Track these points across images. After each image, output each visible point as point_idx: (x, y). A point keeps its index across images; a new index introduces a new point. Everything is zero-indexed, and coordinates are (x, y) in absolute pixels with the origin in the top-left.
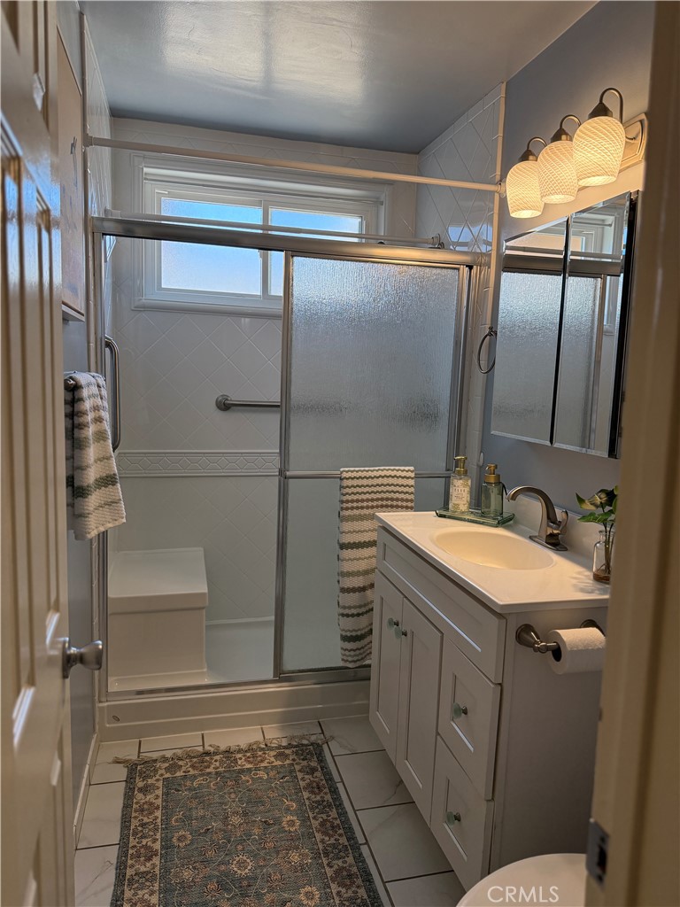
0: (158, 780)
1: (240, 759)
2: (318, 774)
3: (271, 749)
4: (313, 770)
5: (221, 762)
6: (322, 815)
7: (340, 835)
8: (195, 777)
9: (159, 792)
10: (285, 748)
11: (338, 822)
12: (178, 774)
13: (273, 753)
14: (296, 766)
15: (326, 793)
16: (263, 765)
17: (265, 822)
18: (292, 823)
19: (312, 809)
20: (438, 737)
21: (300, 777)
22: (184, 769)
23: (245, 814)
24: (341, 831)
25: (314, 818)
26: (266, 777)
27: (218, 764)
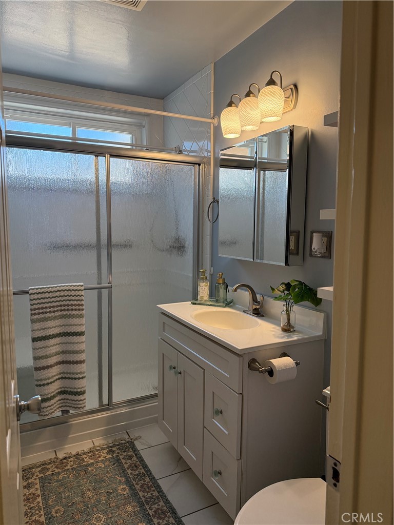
0: (35, 479)
1: (86, 458)
2: (134, 459)
3: (103, 449)
4: (131, 457)
5: (74, 461)
6: (141, 482)
7: (154, 491)
8: (59, 473)
9: (38, 486)
10: (112, 447)
11: (151, 483)
12: (48, 473)
13: (105, 451)
14: (120, 456)
15: (141, 469)
16: (100, 459)
17: (108, 492)
18: (124, 489)
19: (134, 479)
20: (205, 429)
21: (123, 463)
22: (51, 470)
23: (94, 489)
24: (153, 489)
25: (137, 484)
26: (103, 466)
27: (72, 463)
